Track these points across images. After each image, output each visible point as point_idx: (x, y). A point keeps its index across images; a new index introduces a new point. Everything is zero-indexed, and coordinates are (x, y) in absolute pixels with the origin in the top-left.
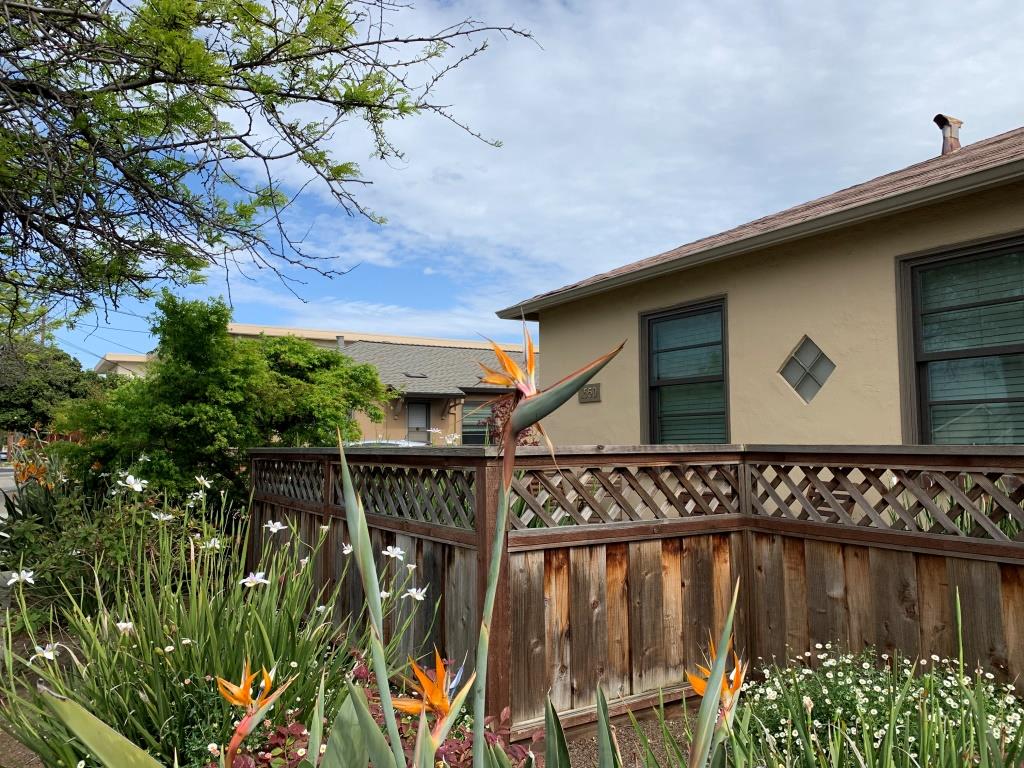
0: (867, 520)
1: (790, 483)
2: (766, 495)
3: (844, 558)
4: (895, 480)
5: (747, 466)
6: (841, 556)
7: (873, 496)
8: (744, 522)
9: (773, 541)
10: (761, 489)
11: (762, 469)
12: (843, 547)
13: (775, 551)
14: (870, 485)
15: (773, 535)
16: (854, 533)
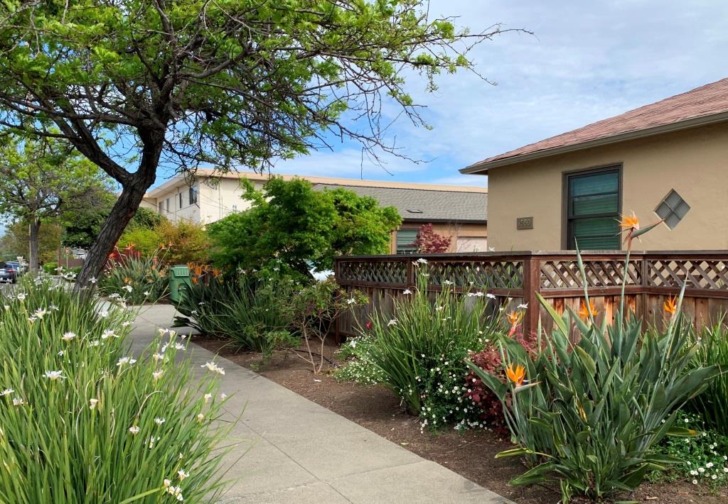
0: (709, 285)
1: (669, 269)
2: (656, 276)
3: (695, 305)
4: (723, 267)
5: (646, 262)
6: (694, 303)
7: (712, 274)
8: (644, 289)
9: (659, 298)
10: (653, 273)
11: (654, 263)
12: (696, 299)
13: (659, 303)
14: (711, 269)
15: (658, 295)
16: (702, 292)
